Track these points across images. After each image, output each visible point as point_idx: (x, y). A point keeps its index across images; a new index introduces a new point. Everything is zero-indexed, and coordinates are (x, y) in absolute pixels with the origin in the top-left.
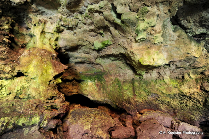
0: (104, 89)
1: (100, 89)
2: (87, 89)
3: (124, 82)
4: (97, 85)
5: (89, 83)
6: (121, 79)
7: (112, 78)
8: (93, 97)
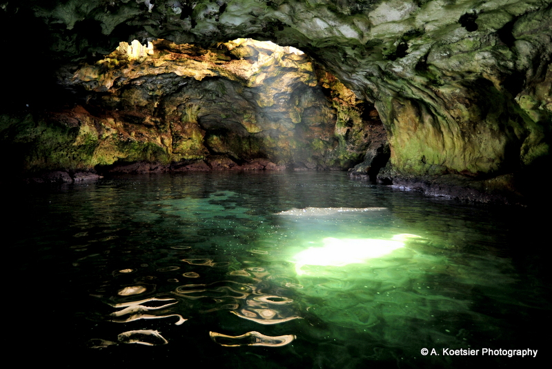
0: (227, 143)
1: (224, 143)
2: (213, 142)
3: (243, 138)
4: (221, 140)
5: (215, 137)
6: (241, 136)
7: (234, 134)
8: (218, 149)
